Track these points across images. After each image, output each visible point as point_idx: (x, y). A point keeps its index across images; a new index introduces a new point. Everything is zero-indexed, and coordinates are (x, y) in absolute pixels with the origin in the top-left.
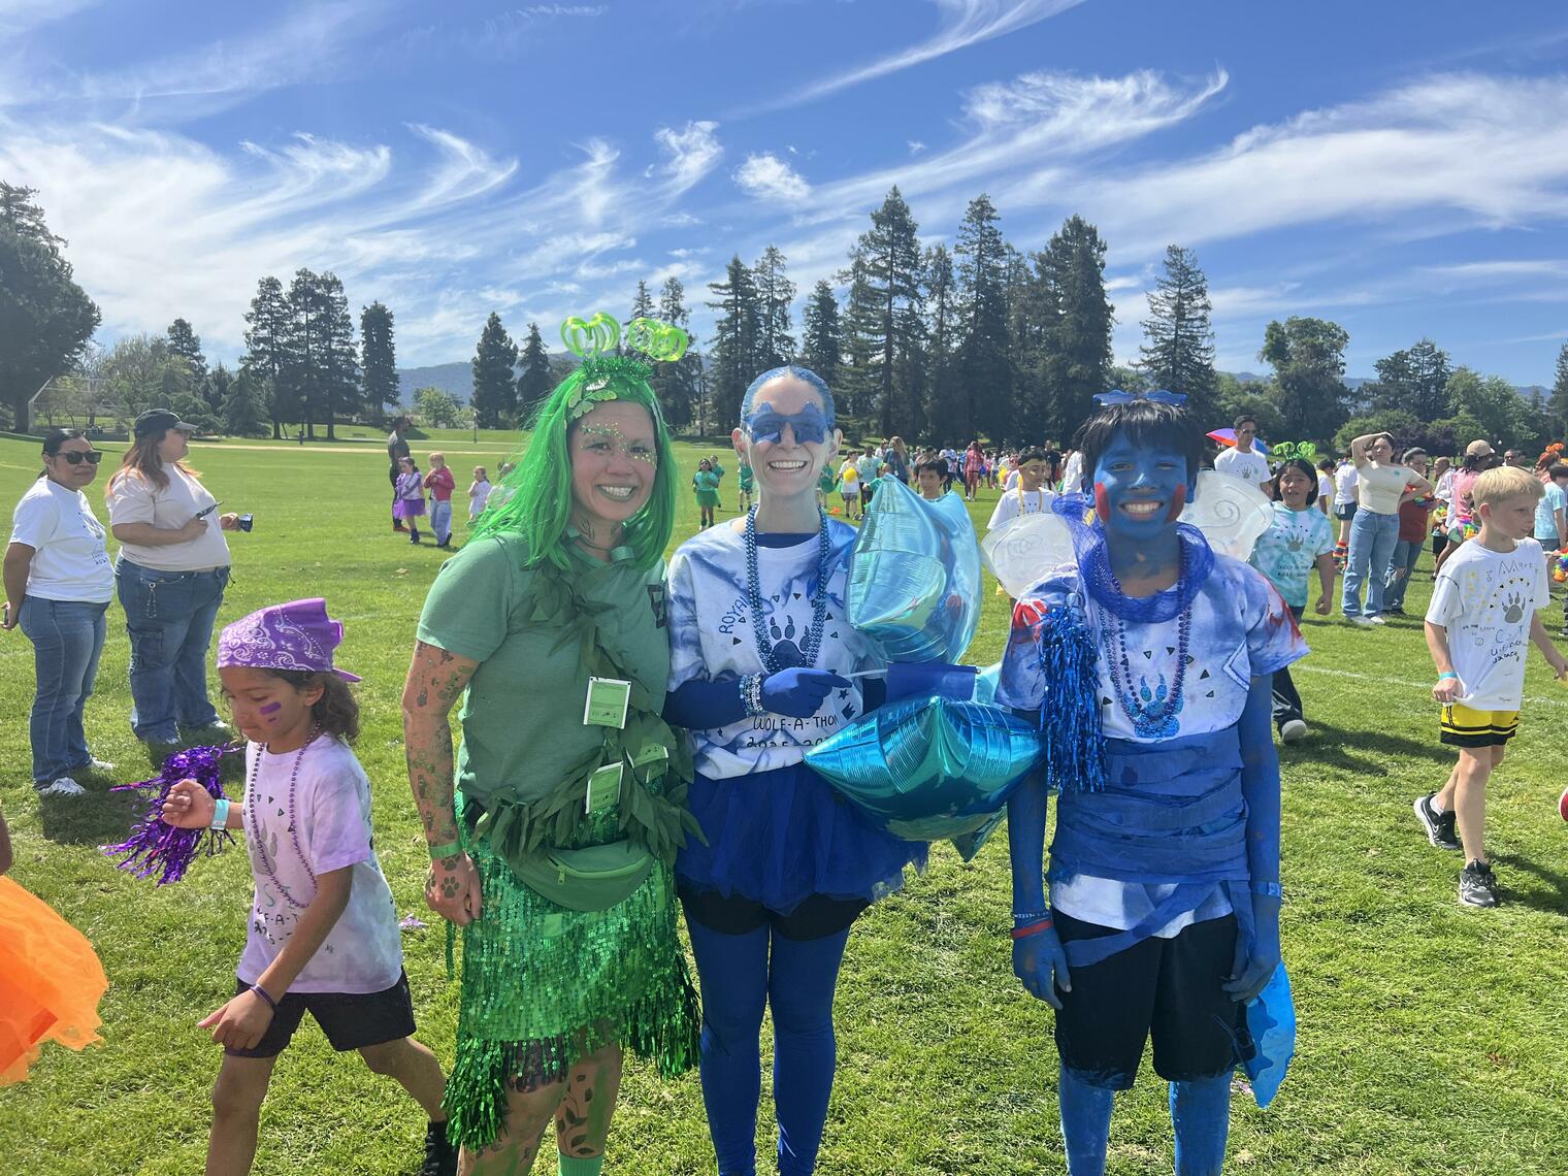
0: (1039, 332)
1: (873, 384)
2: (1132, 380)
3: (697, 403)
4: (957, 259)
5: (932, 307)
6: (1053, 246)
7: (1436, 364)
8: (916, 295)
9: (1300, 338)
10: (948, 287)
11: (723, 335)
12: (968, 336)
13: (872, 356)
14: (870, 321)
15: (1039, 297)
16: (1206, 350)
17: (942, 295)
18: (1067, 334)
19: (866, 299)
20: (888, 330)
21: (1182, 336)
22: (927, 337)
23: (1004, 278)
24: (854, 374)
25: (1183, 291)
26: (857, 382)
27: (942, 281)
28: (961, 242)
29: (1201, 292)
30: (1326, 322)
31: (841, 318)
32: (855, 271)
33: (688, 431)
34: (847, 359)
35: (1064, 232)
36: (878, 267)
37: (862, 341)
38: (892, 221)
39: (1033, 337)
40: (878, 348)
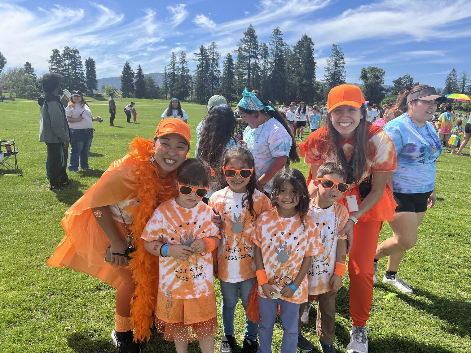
0: (294, 70)
1: (244, 85)
2: (322, 85)
3: (190, 90)
4: (269, 47)
5: (262, 62)
6: (299, 44)
7: (410, 81)
8: (257, 58)
9: (371, 73)
10: (267, 55)
11: (198, 69)
12: (273, 71)
13: (244, 76)
14: (243, 66)
15: (294, 59)
16: (343, 76)
17: (265, 58)
18: (303, 71)
19: (242, 59)
20: (249, 68)
21: (337, 72)
22: (261, 71)
23: (284, 53)
24: (238, 82)
25: (337, 58)
26: (240, 84)
27: (265, 54)
28: (271, 42)
29: (342, 58)
30: (378, 68)
31: (234, 65)
32: (239, 50)
33: (188, 99)
34: (236, 77)
35: (302, 39)
36: (246, 49)
37: (241, 72)
38: (250, 35)
39: (292, 71)
40: (246, 74)
